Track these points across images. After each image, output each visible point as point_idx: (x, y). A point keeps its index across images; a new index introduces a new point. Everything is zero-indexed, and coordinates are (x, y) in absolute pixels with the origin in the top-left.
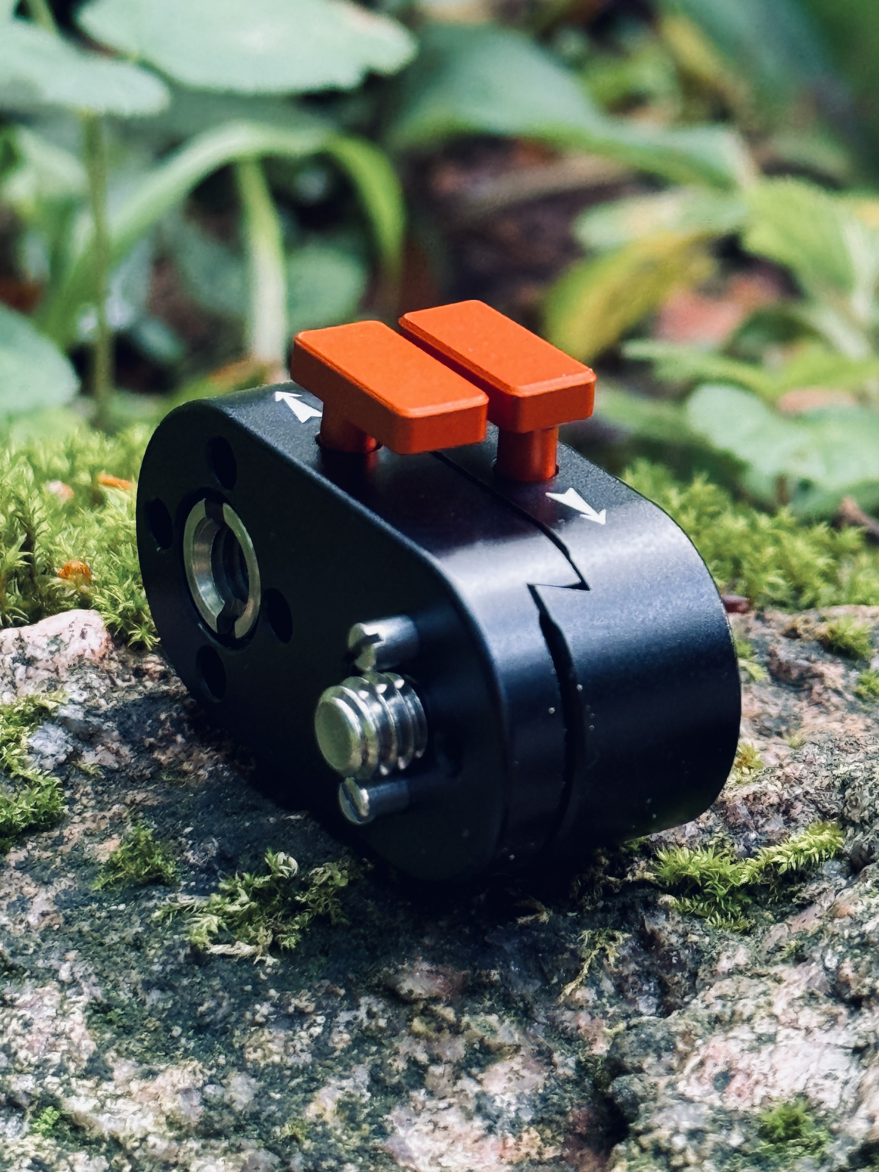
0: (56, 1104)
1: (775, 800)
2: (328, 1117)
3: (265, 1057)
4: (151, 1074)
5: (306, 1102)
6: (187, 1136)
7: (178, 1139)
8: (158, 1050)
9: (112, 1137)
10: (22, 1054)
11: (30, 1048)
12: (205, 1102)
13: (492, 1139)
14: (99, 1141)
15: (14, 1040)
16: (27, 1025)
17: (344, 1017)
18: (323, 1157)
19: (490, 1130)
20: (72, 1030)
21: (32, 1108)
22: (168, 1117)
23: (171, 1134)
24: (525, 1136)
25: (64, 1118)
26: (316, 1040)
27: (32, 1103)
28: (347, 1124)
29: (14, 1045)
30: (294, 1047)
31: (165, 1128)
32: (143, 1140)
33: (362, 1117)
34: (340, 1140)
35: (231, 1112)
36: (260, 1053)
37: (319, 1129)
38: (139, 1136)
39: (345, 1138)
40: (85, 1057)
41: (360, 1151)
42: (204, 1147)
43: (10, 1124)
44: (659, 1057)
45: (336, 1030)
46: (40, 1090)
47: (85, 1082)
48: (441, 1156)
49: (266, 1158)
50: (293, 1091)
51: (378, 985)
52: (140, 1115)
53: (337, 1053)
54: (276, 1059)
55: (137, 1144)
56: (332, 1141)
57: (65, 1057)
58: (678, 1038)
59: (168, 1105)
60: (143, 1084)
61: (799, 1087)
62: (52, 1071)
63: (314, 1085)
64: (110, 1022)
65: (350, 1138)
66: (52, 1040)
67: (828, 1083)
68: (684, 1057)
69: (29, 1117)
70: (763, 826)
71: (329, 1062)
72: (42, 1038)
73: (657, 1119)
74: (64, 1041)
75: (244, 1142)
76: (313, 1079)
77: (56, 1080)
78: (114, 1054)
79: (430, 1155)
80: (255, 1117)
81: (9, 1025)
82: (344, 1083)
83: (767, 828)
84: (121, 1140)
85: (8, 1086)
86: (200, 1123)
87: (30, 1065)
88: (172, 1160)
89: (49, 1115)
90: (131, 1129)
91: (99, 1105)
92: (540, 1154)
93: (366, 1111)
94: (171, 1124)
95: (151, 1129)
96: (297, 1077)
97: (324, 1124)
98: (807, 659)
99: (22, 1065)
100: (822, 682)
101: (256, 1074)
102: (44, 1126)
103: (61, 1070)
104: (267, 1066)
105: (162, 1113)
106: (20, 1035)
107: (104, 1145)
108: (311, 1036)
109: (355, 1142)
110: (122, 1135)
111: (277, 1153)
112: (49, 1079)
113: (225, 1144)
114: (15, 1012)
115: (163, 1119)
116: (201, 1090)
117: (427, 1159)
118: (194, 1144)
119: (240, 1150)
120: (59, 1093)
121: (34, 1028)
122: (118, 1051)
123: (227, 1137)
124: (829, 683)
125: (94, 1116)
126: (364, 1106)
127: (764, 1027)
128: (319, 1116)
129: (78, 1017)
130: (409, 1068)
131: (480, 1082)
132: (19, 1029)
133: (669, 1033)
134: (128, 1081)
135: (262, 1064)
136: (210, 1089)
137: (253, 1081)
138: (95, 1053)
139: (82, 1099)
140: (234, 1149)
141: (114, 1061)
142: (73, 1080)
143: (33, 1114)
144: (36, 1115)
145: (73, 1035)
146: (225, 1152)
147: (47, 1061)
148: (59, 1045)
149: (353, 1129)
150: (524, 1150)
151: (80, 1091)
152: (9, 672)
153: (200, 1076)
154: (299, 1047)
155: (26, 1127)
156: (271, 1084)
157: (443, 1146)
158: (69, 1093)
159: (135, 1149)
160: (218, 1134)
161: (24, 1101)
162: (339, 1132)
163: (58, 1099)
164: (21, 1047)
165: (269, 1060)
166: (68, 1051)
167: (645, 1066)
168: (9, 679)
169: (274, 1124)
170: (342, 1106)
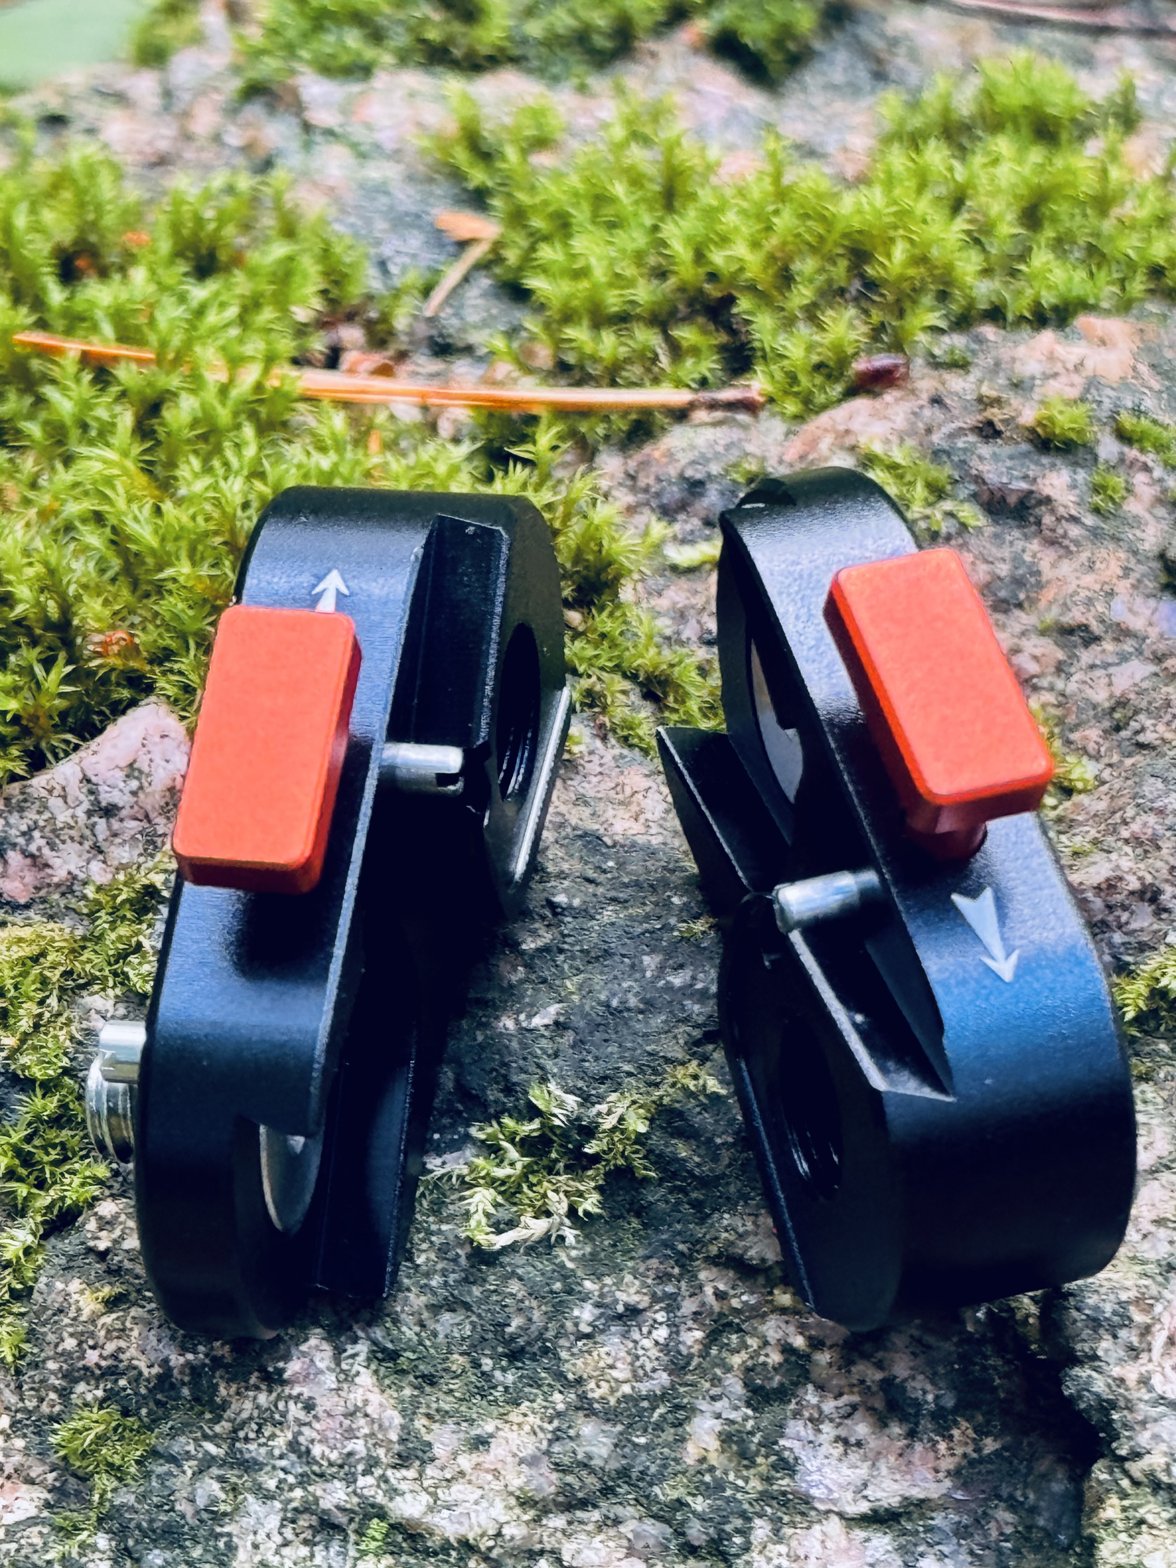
0: (382, 1515)
2: (714, 1459)
3: (613, 1391)
4: (480, 1443)
5: (680, 1441)
6: (546, 1512)
7: (537, 1520)
9: (459, 1541)
10: (317, 1450)
11: (324, 1441)
12: (558, 1467)
13: (918, 1447)
14: (446, 1547)
15: (300, 1433)
16: (309, 1407)
17: (689, 1306)
18: (725, 1520)
19: (912, 1436)
20: (366, 1402)
21: (353, 1526)
22: (518, 1498)
23: (526, 1517)
24: (956, 1432)
25: (395, 1527)
26: (664, 1348)
27: (351, 1520)
28: (739, 1463)
29: (301, 1439)
30: (642, 1367)
31: (518, 1511)
32: (499, 1534)
33: (753, 1447)
34: (737, 1488)
35: (592, 1471)
36: (605, 1386)
37: (708, 1478)
38: (491, 1532)
39: (740, 1483)
40: (394, 1437)
41: (765, 1497)
42: (570, 1523)
43: (332, 1551)
44: (1115, 1337)
45: (683, 1328)
46: (355, 1500)
47: (404, 1472)
48: (865, 1485)
50: (659, 1427)
51: (720, 1255)
52: (484, 1504)
53: (695, 1361)
54: (626, 1389)
55: (491, 1543)
56: (729, 1493)
57: (371, 1442)
58: (1132, 1308)
59: (516, 1482)
60: (475, 1458)
62: (360, 1467)
63: (681, 1415)
64: (403, 1372)
65: (746, 1480)
66: (347, 1422)
68: (1145, 1332)
69: (353, 1537)
71: (689, 1377)
72: (333, 1424)
73: (1143, 1439)
74: (362, 1422)
75: (619, 1510)
76: (678, 1407)
77: (369, 1480)
78: (425, 1421)
79: (852, 1488)
80: (624, 1473)
81: (287, 1411)
82: (718, 1406)
84: (471, 1541)
85: (316, 1503)
86: (558, 1494)
87: (331, 1464)
88: (538, 1547)
89: (377, 1528)
90: (480, 1526)
91: (431, 1501)
92: (978, 1450)
93: (756, 1440)
94: (525, 1502)
95: (503, 1519)
96: (658, 1407)
97: (712, 1469)
98: (1025, 477)
99: (321, 1465)
100: (1053, 511)
101: (609, 1416)
102: (373, 1545)
103: (372, 1463)
104: (619, 1401)
105: (511, 1494)
106: (305, 1424)
107: (454, 1554)
108: (657, 1343)
109: (756, 1485)
110: (471, 1537)
111: (668, 1522)
112: (362, 1481)
113: (595, 1516)
114: (287, 1390)
115: (513, 1501)
116: (548, 1453)
117: (849, 1496)
118: (558, 1521)
119: (617, 1522)
120: (380, 1499)
121: (319, 1410)
122: (429, 1416)
123: (595, 1506)
124: (1061, 511)
125: (428, 1519)
126: (751, 1433)
128: (703, 1460)
129: (366, 1378)
130: (786, 1361)
131: (880, 1365)
132: (302, 1415)
133: (1120, 1303)
134: (455, 1455)
135: (613, 1401)
136: (557, 1448)
137: (607, 1427)
138: (403, 1427)
139: (408, 1496)
140: (609, 1522)
141: (429, 1430)
142: (389, 1473)
143: (356, 1532)
144: (360, 1533)
145: (369, 1410)
146: (600, 1527)
147: (350, 1454)
148: (359, 1429)
149: (747, 1467)
150: (959, 1451)
151: (404, 1486)
152: (87, 832)
153: (541, 1435)
154: (648, 1368)
155: (352, 1552)
156: (630, 1426)
157: (863, 1472)
158: (391, 1493)
159: (490, 1549)
160: (584, 1504)
161: (342, 1519)
162: (731, 1477)
163: (381, 1507)
164: (312, 1441)
165: (619, 1394)
166: (372, 1435)
167: (1100, 1353)
168: (91, 843)
169: (651, 1484)
170: (726, 1439)
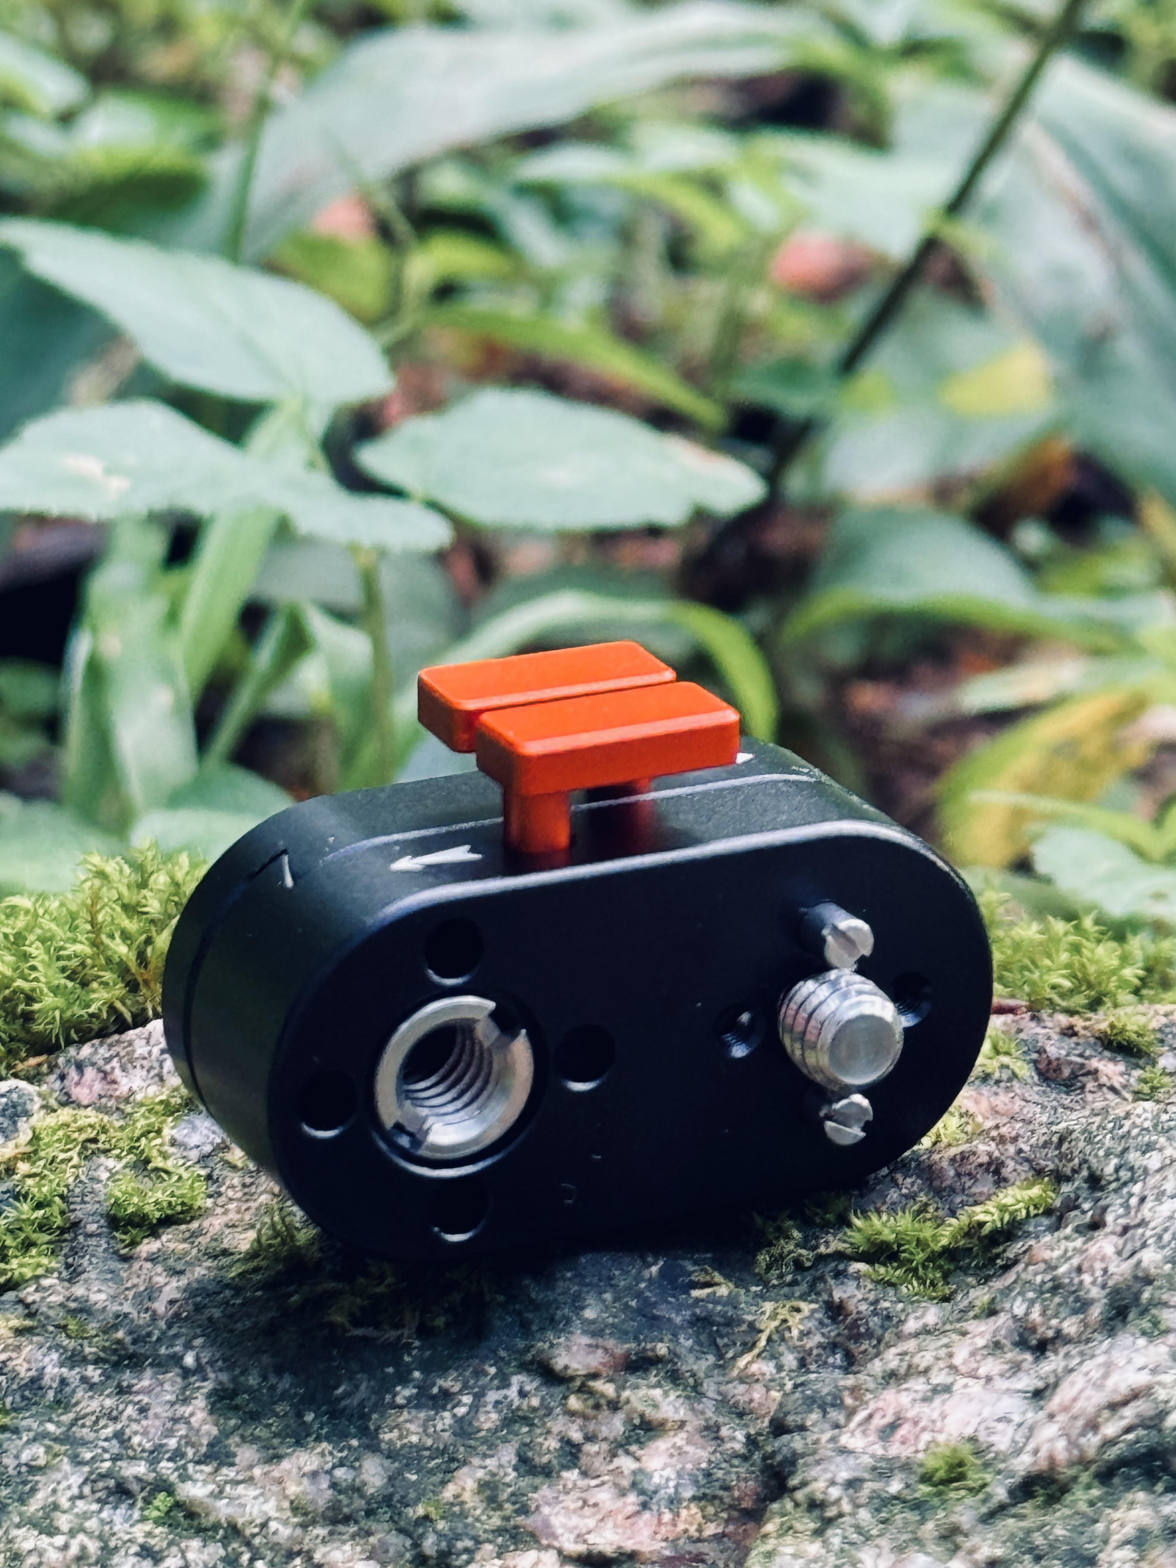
0: (169, 1489)
1: (984, 1159)
2: (466, 1496)
3: (400, 1438)
4: (277, 1458)
5: (444, 1483)
6: (314, 1522)
7: (304, 1526)
8: (288, 1436)
9: (229, 1523)
10: (136, 1440)
11: (145, 1433)
12: (334, 1485)
13: (647, 1515)
14: (216, 1527)
15: (127, 1426)
16: (143, 1410)
17: (492, 1396)
18: (458, 1537)
19: (645, 1506)
20: (192, 1414)
21: (144, 1494)
22: (292, 1502)
23: (296, 1520)
24: (684, 1513)
25: (178, 1505)
26: (459, 1421)
27: (143, 1489)
28: (488, 1505)
29: (128, 1431)
30: (435, 1426)
31: (289, 1513)
32: (264, 1525)
33: (505, 1496)
34: (477, 1520)
35: (362, 1496)
36: (395, 1434)
37: (456, 1509)
38: (258, 1521)
39: (484, 1518)
40: (205, 1442)
41: (499, 1531)
42: (331, 1533)
43: (118, 1511)
44: (825, 1413)
45: (482, 1410)
46: (154, 1475)
47: (203, 1467)
48: (589, 1532)
49: (396, 1541)
50: (431, 1472)
51: (532, 1362)
52: (261, 1499)
53: (483, 1433)
54: (414, 1439)
55: (256, 1530)
56: (470, 1520)
57: (183, 1442)
58: (846, 1393)
59: (293, 1489)
60: (267, 1468)
61: (969, 1431)
62: (167, 1456)
63: (454, 1465)
64: (237, 1408)
65: (490, 1517)
66: (169, 1425)
67: (1000, 1426)
68: (851, 1413)
69: (140, 1504)
70: (970, 1188)
71: (472, 1443)
72: (158, 1423)
73: (814, 1472)
74: (183, 1426)
75: (374, 1527)
76: (452, 1460)
77: (171, 1465)
78: (237, 1439)
79: (576, 1532)
80: (387, 1500)
81: (123, 1411)
82: (488, 1462)
83: (974, 1190)
84: (239, 1525)
85: (119, 1471)
86: (328, 1508)
87: (143, 1451)
88: (296, 1548)
89: (162, 1501)
90: (251, 1514)
91: (217, 1490)
92: (700, 1530)
93: (510, 1490)
94: (295, 1509)
95: (273, 1514)
96: (437, 1458)
97: (463, 1503)
98: (1081, 1055)
99: (134, 1450)
100: (1096, 1080)
101: (391, 1455)
102: (156, 1514)
103: (177, 1455)
104: (403, 1446)
105: (286, 1497)
106: (135, 1421)
107: (221, 1532)
108: (454, 1416)
109: (496, 1521)
110: (240, 1521)
111: (409, 1535)
112: (164, 1464)
113: (353, 1529)
114: (131, 1398)
115: (286, 1504)
116: (329, 1472)
117: (572, 1537)
118: (321, 1531)
119: (369, 1533)
120: (174, 1478)
121: (151, 1413)
122: (242, 1437)
123: (356, 1522)
124: (1103, 1080)
125: (209, 1501)
126: (509, 1486)
127: (939, 1378)
128: (456, 1497)
129: (200, 1402)
130: (561, 1447)
131: (638, 1459)
132: (135, 1415)
133: (836, 1387)
134: (251, 1467)
135: (399, 1444)
136: (340, 1473)
137: (387, 1463)
138: (215, 1437)
139: (199, 1484)
140: (362, 1533)
141: (238, 1446)
142: (190, 1466)
143: (144, 1499)
144: (147, 1502)
145: (193, 1420)
146: (353, 1537)
147: (162, 1446)
148: (178, 1430)
149: (494, 1510)
150: (681, 1527)
151: (198, 1476)
152: (156, 1065)
153: (329, 1458)
154: (439, 1427)
155: (136, 1515)
156: (407, 1465)
157: (591, 1523)
158: (185, 1478)
159: (254, 1535)
160: (347, 1519)
161: (135, 1487)
162: (478, 1512)
163: (172, 1485)
164: (136, 1433)
165: (405, 1441)
166: (186, 1436)
167: (809, 1423)
168: (156, 1071)
169: (407, 1505)
170: (483, 1486)
